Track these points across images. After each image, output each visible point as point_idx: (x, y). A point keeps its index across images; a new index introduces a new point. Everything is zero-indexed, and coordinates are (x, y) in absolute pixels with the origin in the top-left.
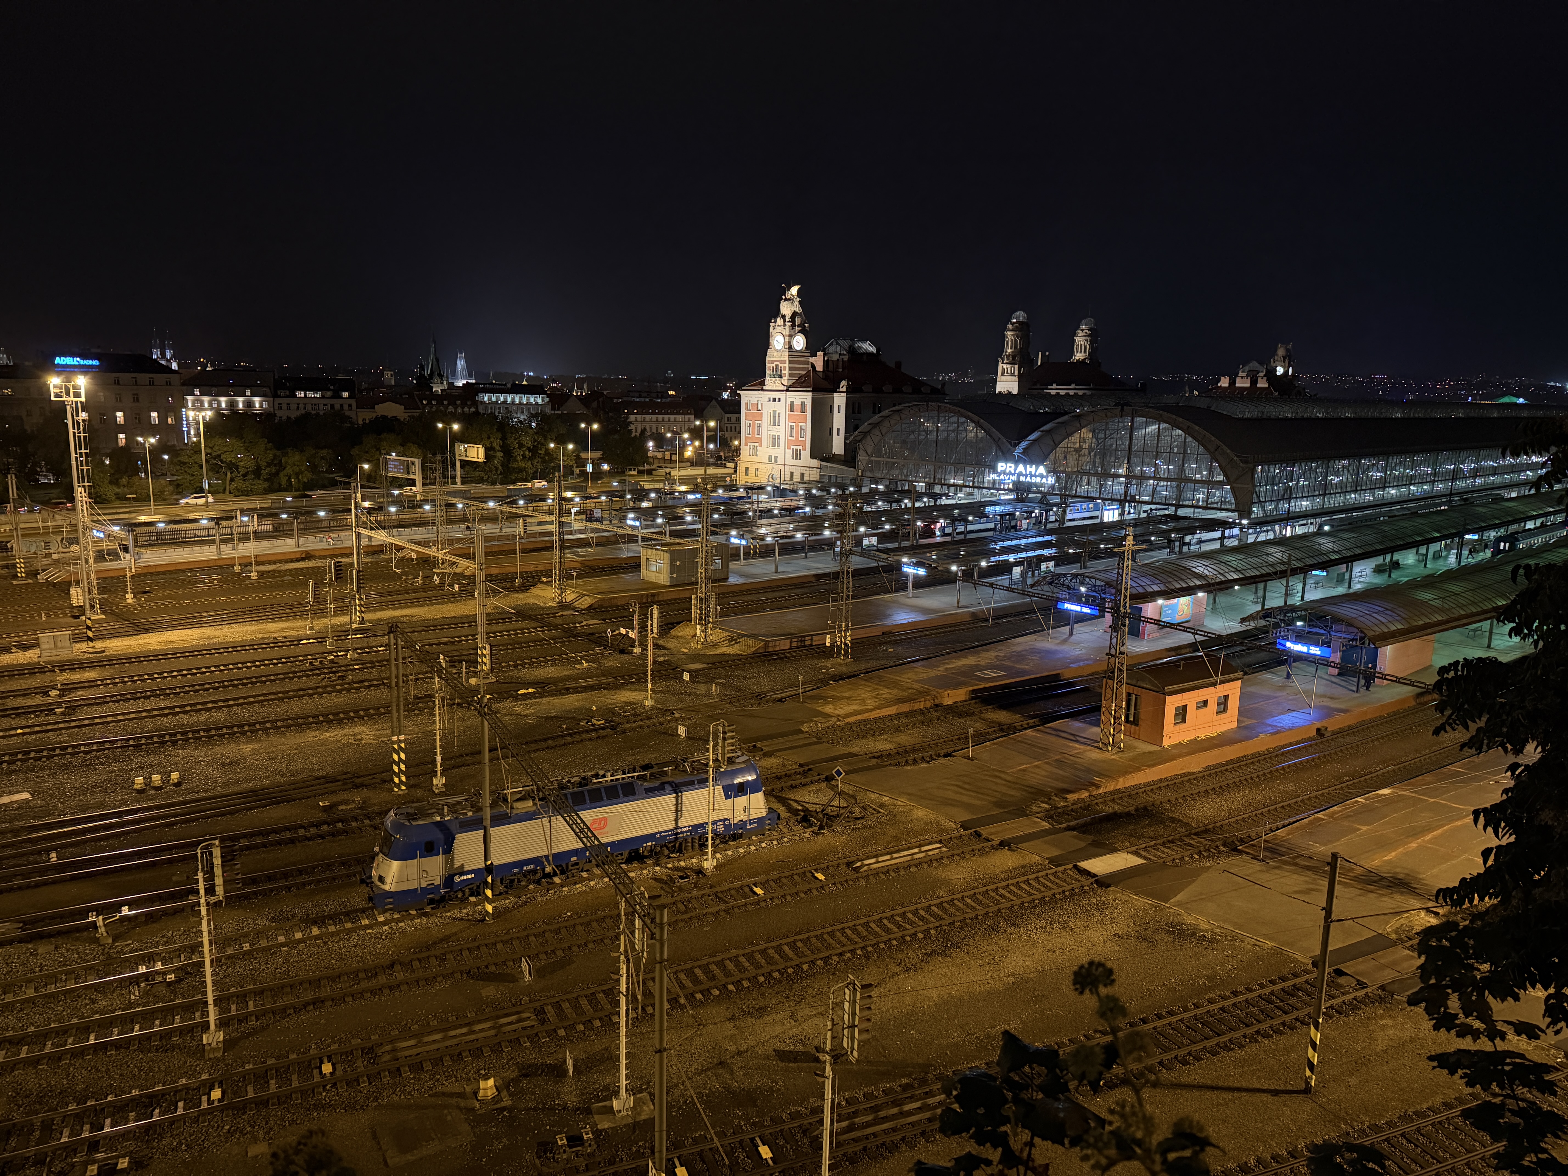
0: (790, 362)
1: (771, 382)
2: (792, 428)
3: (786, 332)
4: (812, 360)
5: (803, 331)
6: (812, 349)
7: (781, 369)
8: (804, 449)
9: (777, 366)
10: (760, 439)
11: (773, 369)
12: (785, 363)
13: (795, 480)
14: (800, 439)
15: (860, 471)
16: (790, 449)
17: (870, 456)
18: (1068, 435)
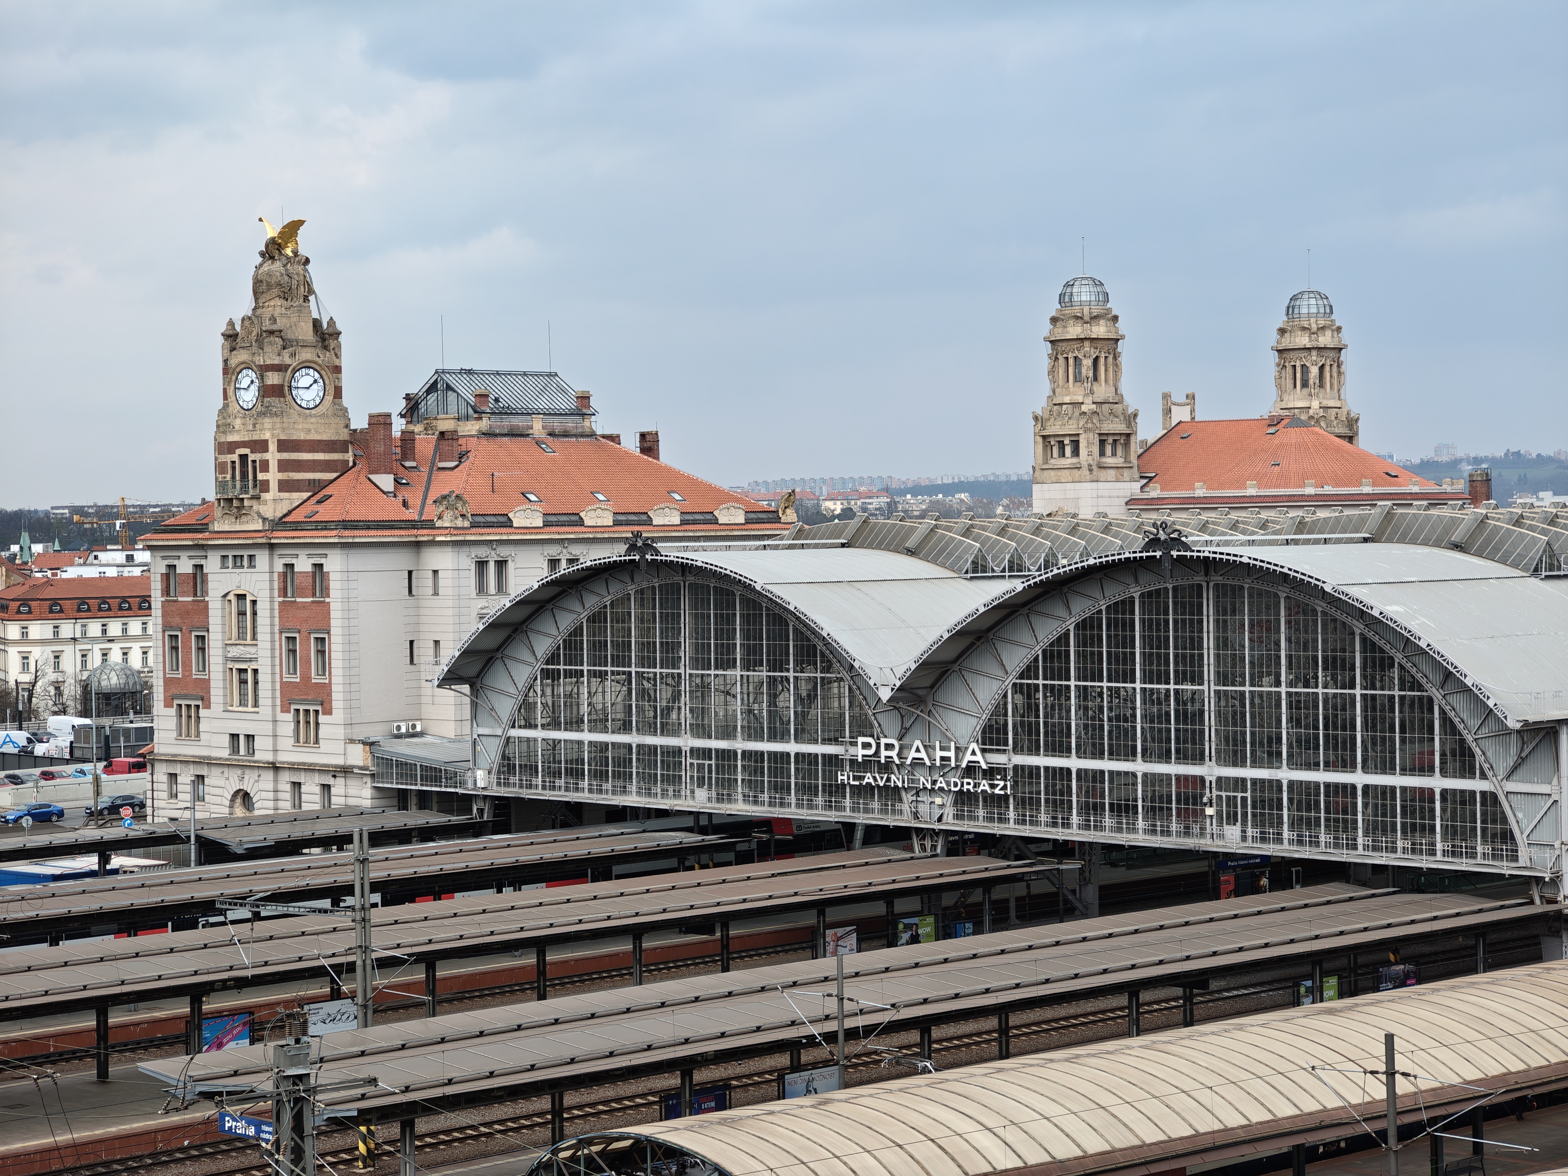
0: (281, 446)
2: (291, 646)
3: (266, 358)
5: (324, 353)
7: (254, 468)
8: (328, 712)
9: (243, 458)
10: (205, 684)
11: (234, 468)
12: (267, 451)
13: (305, 807)
14: (316, 679)
15: (480, 774)
16: (290, 712)
17: (507, 726)
18: (1040, 643)
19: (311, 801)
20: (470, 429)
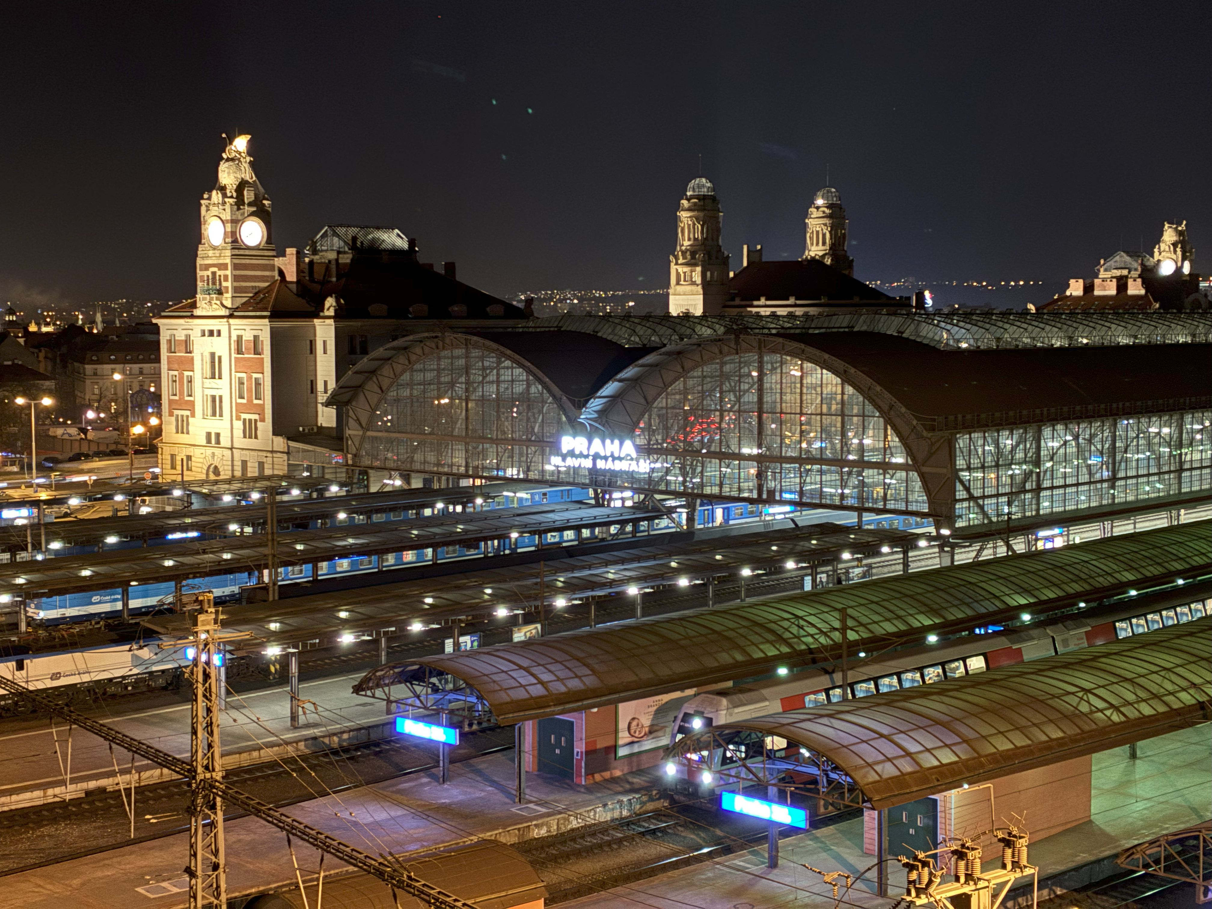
0: (236, 267)
1: (205, 303)
2: (241, 383)
3: (227, 216)
4: (279, 262)
5: (261, 213)
6: (276, 243)
7: (220, 280)
8: (263, 420)
9: (214, 273)
10: (192, 403)
11: (208, 280)
12: (227, 269)
13: (249, 475)
14: (256, 402)
15: (350, 456)
16: (240, 419)
17: (366, 429)
18: (666, 386)
19: (253, 471)
20: (346, 259)
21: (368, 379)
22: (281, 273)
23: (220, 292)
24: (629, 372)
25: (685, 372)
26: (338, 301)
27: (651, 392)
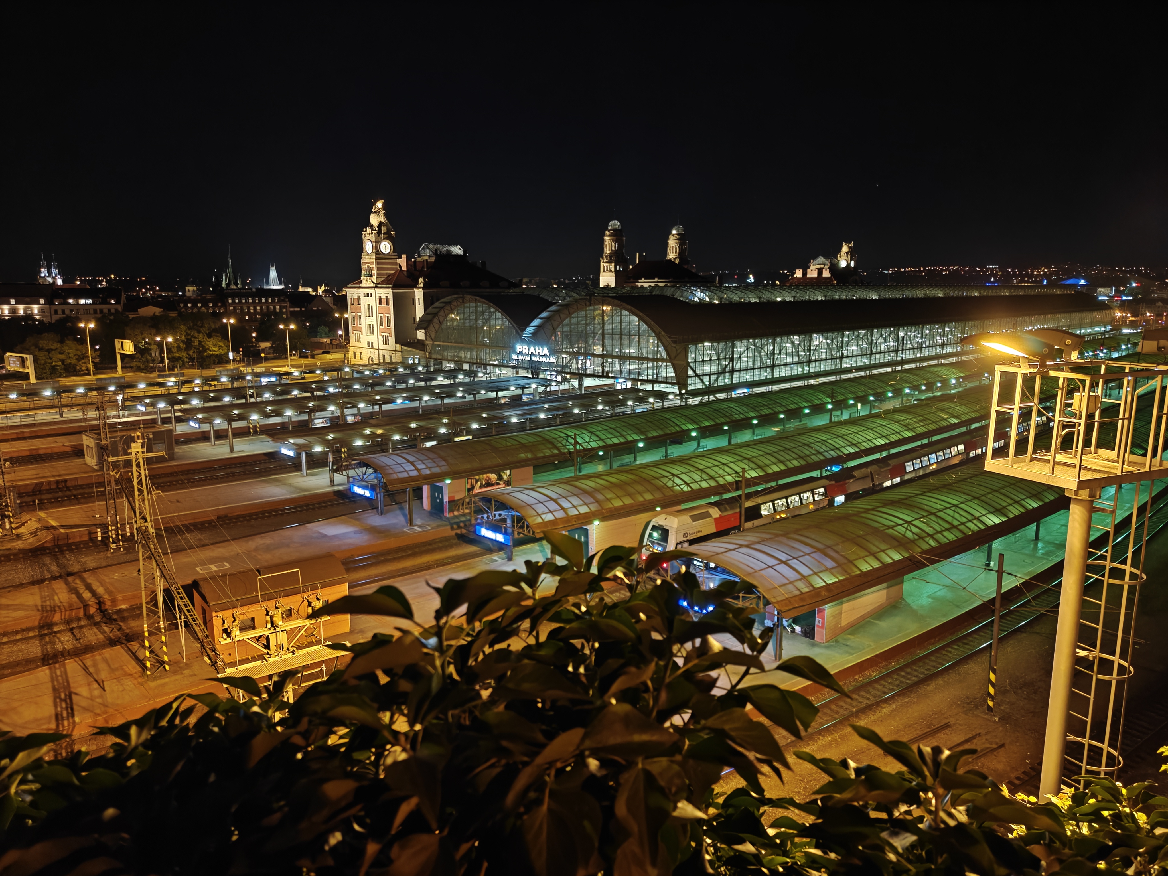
0: (378, 263)
1: (365, 282)
2: (381, 319)
3: (373, 239)
4: (399, 261)
5: (390, 238)
6: (397, 252)
7: (371, 270)
8: (391, 336)
9: (368, 267)
10: (361, 328)
11: (366, 270)
12: (374, 265)
13: (380, 362)
14: (388, 327)
15: (427, 354)
16: (381, 336)
17: (434, 341)
18: (562, 321)
19: (388, 360)
20: (433, 260)
21: (434, 317)
22: (400, 266)
23: (371, 276)
24: (544, 314)
25: (569, 315)
26: (424, 280)
27: (555, 324)
